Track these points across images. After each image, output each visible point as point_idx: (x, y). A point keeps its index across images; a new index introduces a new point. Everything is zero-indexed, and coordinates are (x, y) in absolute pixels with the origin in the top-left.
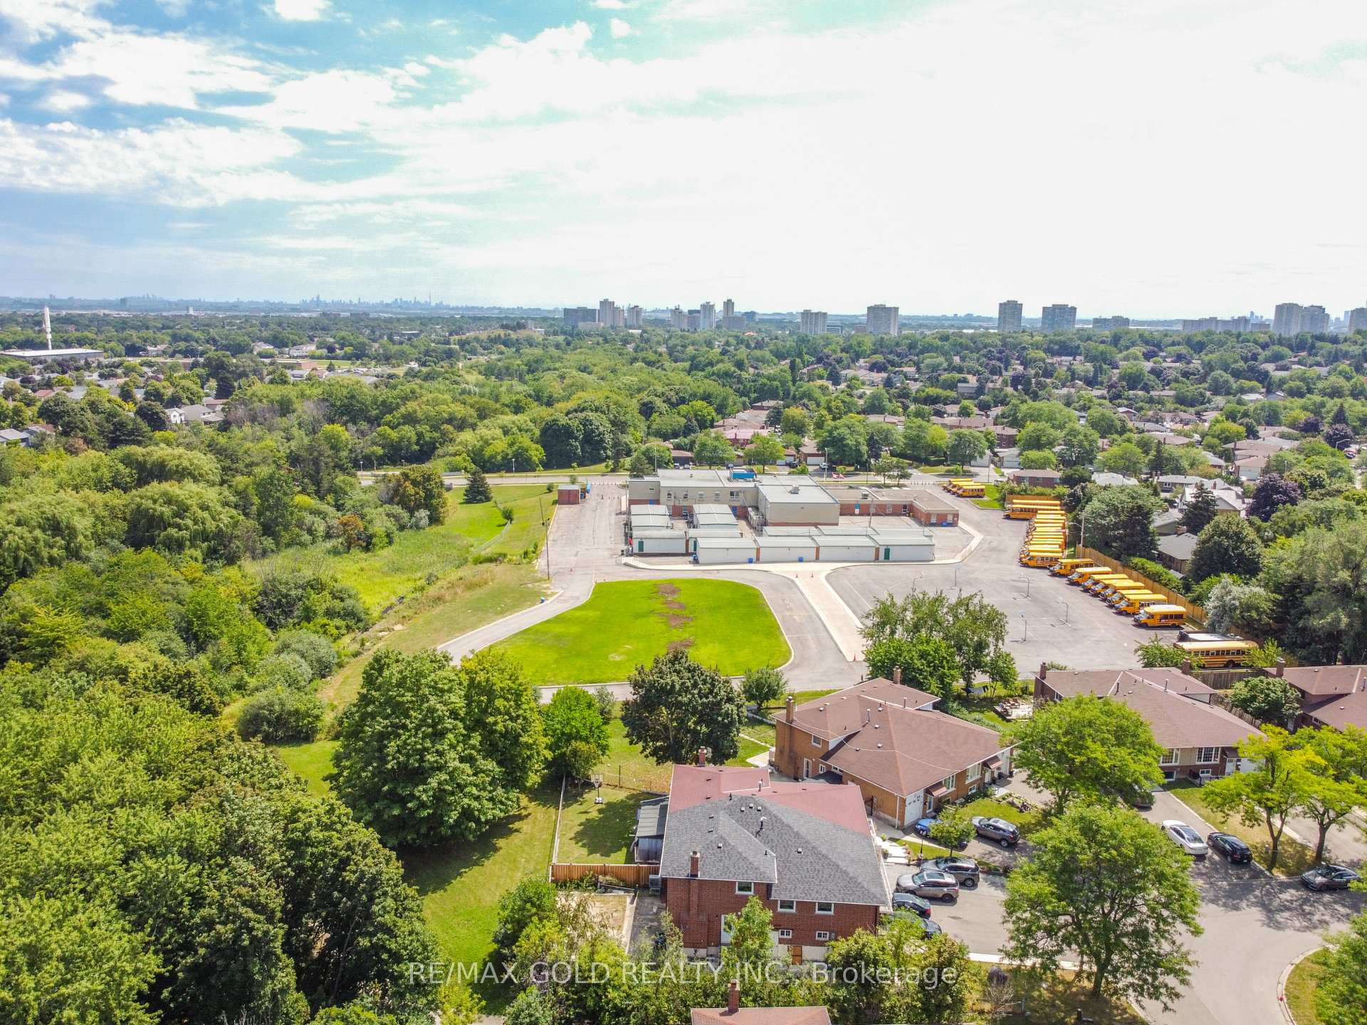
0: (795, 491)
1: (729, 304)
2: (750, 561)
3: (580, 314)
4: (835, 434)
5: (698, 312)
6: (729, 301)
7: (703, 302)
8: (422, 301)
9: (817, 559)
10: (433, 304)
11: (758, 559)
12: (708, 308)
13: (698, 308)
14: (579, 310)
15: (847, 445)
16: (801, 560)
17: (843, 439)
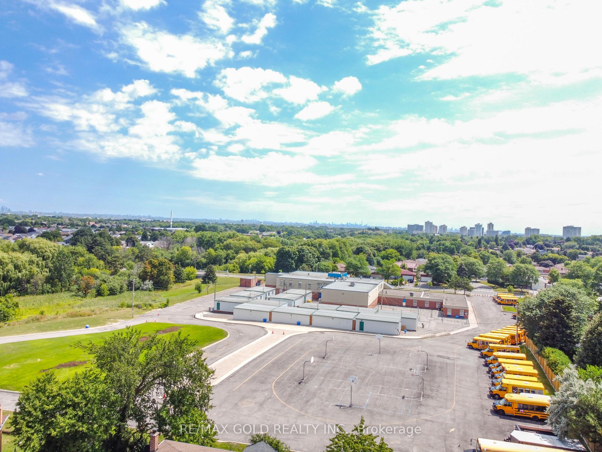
0: (352, 285)
1: (491, 226)
2: (265, 321)
3: (415, 227)
4: (433, 262)
5: (474, 228)
6: (491, 223)
7: (477, 223)
8: (358, 224)
9: (310, 324)
10: (363, 225)
11: (270, 320)
12: (478, 226)
13: (474, 226)
14: (415, 225)
15: (439, 269)
16: (299, 324)
17: (438, 265)
